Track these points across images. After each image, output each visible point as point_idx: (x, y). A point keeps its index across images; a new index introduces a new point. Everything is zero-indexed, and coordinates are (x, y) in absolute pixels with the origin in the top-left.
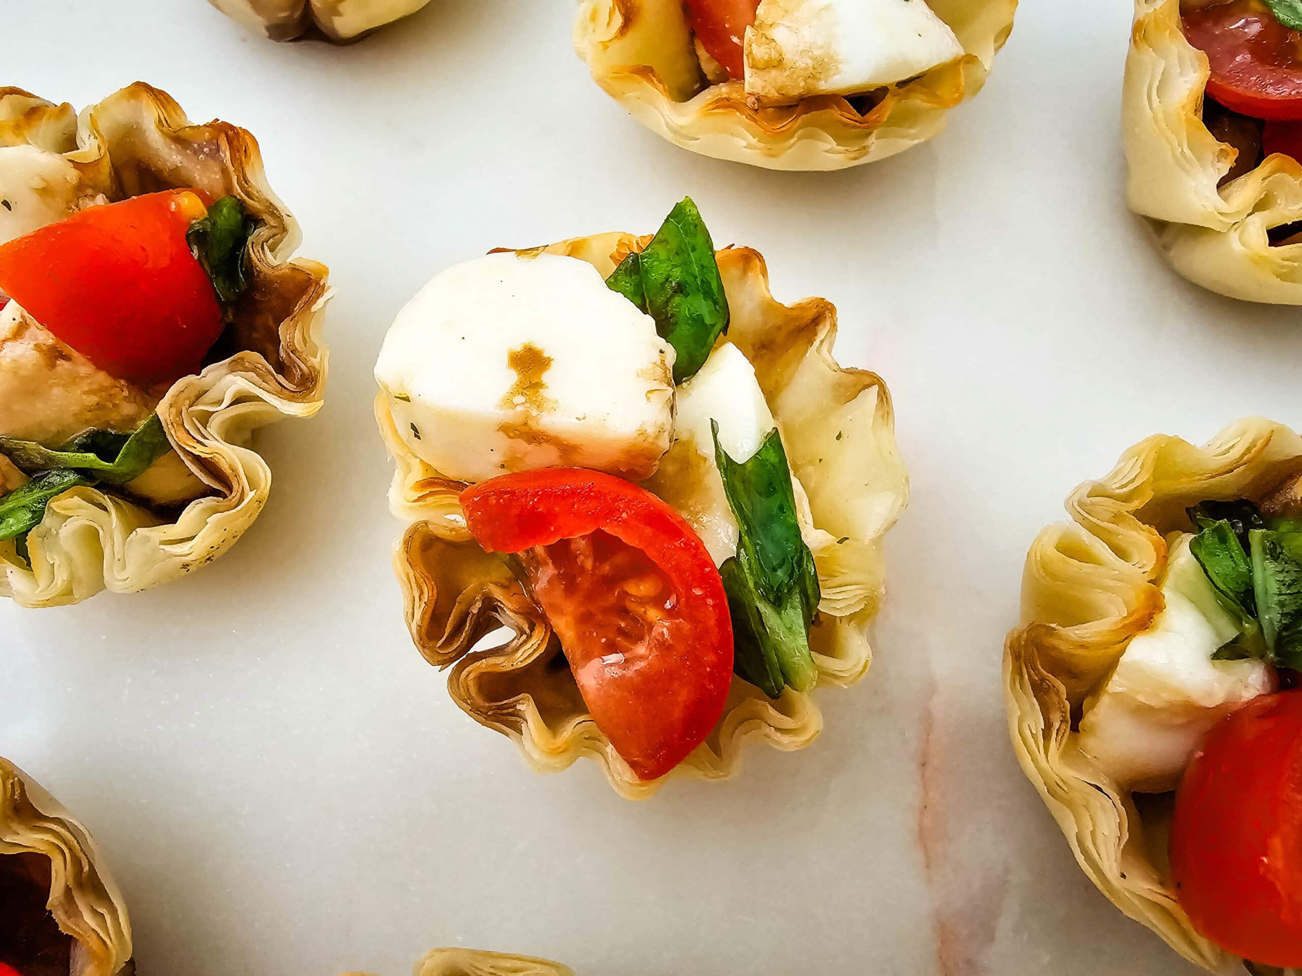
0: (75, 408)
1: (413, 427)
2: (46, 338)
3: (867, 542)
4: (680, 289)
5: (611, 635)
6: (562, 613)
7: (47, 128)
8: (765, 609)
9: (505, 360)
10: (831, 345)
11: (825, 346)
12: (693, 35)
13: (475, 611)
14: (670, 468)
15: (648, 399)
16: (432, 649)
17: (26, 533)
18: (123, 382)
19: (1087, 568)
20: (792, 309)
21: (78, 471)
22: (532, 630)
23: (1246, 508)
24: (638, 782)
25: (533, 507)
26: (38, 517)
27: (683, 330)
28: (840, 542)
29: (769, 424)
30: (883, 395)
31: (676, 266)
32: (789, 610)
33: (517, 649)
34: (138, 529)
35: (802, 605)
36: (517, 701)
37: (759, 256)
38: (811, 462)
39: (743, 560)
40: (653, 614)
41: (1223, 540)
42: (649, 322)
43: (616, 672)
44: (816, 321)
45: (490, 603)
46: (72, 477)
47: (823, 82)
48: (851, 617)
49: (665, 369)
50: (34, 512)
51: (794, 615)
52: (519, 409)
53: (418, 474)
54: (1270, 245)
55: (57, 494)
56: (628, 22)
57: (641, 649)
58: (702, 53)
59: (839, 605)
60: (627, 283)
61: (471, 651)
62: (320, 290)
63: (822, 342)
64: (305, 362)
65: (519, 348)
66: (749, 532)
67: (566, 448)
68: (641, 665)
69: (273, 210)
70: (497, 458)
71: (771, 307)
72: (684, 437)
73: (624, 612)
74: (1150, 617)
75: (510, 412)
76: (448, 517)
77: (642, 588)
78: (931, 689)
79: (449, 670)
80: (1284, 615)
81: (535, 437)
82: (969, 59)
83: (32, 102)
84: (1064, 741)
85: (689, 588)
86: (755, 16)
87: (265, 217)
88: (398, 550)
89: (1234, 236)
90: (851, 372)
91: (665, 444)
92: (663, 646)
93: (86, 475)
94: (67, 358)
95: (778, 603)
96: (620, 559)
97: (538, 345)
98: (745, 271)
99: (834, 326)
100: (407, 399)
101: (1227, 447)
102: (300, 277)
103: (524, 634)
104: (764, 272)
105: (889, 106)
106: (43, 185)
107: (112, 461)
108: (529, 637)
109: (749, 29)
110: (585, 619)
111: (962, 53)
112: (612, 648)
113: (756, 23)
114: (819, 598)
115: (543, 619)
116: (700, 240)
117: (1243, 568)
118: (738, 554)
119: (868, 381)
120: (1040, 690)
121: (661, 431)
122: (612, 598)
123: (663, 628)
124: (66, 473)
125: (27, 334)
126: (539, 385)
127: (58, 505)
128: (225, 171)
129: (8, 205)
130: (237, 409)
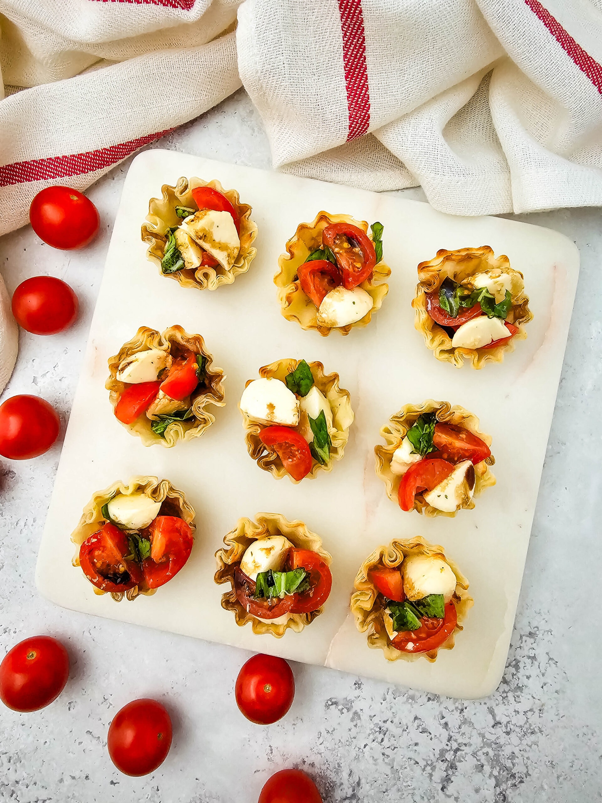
0: (173, 408)
3: (345, 429)
4: (302, 379)
5: (289, 456)
6: (279, 451)
7: (156, 339)
8: (319, 450)
9: (266, 406)
10: (338, 384)
16: (254, 457)
17: (164, 432)
18: (183, 402)
20: (329, 377)
21: (174, 420)
24: (296, 481)
26: (165, 429)
27: (304, 387)
29: (322, 407)
30: (348, 397)
31: (301, 375)
32: (324, 448)
33: (271, 457)
34: (187, 431)
35: (328, 447)
36: (271, 466)
37: (321, 364)
40: (296, 453)
43: (289, 463)
44: (335, 379)
45: (265, 448)
48: (339, 446)
51: (326, 448)
52: (270, 416)
53: (248, 422)
54: (440, 355)
55: (170, 424)
56: (289, 304)
57: (295, 459)
59: (337, 444)
60: (291, 378)
61: (261, 456)
62: (222, 377)
63: (336, 383)
64: (219, 393)
65: (269, 404)
66: (316, 435)
69: (209, 356)
71: (324, 376)
72: (304, 410)
73: (291, 452)
74: (399, 445)
76: (255, 430)
77: (294, 448)
79: (257, 460)
84: (382, 469)
86: (319, 310)
87: (208, 359)
88: (245, 438)
89: (434, 352)
95: (322, 447)
97: (273, 403)
98: (318, 368)
99: (338, 380)
102: (217, 375)
104: (323, 368)
105: (366, 319)
106: (159, 357)
107: (183, 419)
110: (284, 453)
111: (373, 306)
112: (289, 458)
113: (319, 312)
114: (331, 444)
115: (275, 452)
116: (306, 368)
118: (314, 440)
119: (345, 392)
120: (380, 458)
122: (289, 450)
123: (299, 456)
124: (171, 420)
125: (165, 397)
126: (273, 413)
127: (170, 427)
128: (197, 347)
129: (152, 363)
130: (206, 404)
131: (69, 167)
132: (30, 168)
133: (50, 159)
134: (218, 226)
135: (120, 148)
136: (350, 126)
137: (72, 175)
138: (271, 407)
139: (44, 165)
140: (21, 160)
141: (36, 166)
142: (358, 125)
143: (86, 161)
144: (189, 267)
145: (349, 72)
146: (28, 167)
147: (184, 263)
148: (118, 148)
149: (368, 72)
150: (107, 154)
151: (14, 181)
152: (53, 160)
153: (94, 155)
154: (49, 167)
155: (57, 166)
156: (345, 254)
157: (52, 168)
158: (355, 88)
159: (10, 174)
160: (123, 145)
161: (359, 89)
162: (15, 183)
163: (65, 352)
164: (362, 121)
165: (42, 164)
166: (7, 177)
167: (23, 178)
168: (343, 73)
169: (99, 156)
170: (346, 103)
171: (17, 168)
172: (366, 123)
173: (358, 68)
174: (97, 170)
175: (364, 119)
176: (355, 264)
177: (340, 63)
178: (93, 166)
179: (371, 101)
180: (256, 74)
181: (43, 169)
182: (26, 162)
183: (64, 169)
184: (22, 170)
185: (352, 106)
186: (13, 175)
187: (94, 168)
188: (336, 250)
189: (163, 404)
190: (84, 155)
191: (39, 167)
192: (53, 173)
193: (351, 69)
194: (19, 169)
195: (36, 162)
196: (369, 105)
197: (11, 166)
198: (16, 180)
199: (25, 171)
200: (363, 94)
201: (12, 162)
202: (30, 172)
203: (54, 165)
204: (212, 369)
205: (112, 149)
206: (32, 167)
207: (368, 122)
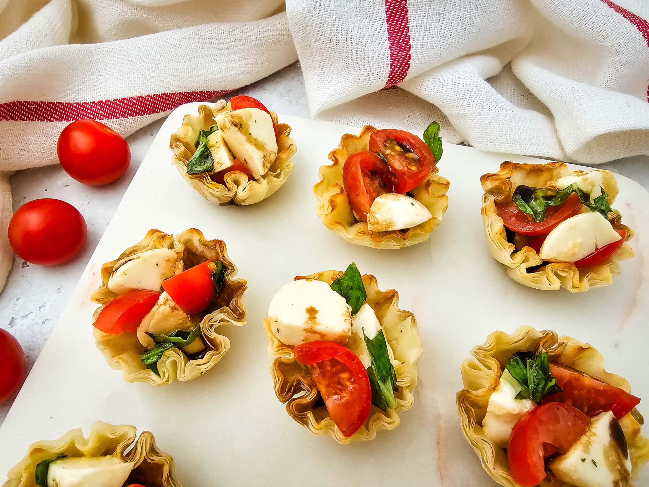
0: (176, 324)
1: (277, 329)
2: (173, 303)
3: (411, 364)
4: (352, 288)
5: (336, 391)
6: (321, 384)
7: (167, 242)
8: (381, 383)
9: (305, 311)
10: (397, 304)
11: (395, 304)
12: (352, 209)
13: (295, 385)
14: (351, 341)
15: (345, 322)
16: (281, 397)
17: (157, 361)
18: (189, 316)
19: (478, 372)
20: (385, 293)
21: (173, 343)
22: (312, 390)
23: (531, 354)
24: (345, 438)
25: (315, 352)
26: (160, 357)
27: (353, 300)
28: (402, 364)
29: (380, 328)
30: (413, 319)
31: (350, 282)
32: (387, 384)
33: (307, 396)
34: (190, 361)
35: (391, 383)
36: (307, 413)
37: (374, 277)
38: (394, 340)
39: (373, 367)
40: (348, 383)
41: (517, 363)
42: (344, 300)
43: (337, 402)
44: (393, 296)
45: (299, 383)
46: (171, 345)
47: (390, 228)
48: (407, 387)
49: (349, 313)
50: (159, 356)
51: (389, 385)
52: (310, 325)
53: (276, 343)
54: (527, 273)
55: (167, 350)
56: (333, 209)
57: (344, 394)
58: (355, 213)
59: (403, 383)
60: (336, 287)
61: (293, 398)
62: (245, 288)
63: (394, 303)
64: (241, 309)
65: (309, 307)
66: (375, 360)
67: (322, 335)
68: (345, 399)
69: (231, 264)
70: (302, 338)
71: (378, 292)
72: (354, 332)
73: (340, 383)
74: (496, 386)
75: (308, 325)
76: (286, 356)
77: (345, 376)
78: (439, 417)
79: (286, 404)
80: (535, 385)
81: (314, 332)
82: (434, 218)
83: (162, 234)
84: (474, 425)
85: (358, 374)
86: (370, 210)
87: (229, 267)
88: (271, 366)
89: (518, 269)
90: (403, 312)
91: (350, 334)
92: (352, 393)
93: (176, 344)
94: (177, 309)
95: (384, 382)
96: (338, 367)
97: (314, 306)
98: (371, 282)
99: (398, 298)
100: (277, 322)
101: (519, 334)
102: (240, 284)
103: (309, 392)
104: (376, 282)
105: (411, 233)
106: (168, 259)
107: (186, 340)
108: (311, 393)
109: (368, 213)
110: (328, 386)
111: (431, 217)
112: (336, 394)
113: (371, 212)
114: (396, 381)
115: (316, 386)
116: (357, 274)
117: (525, 372)
118: (372, 366)
119: (408, 315)
120: (467, 411)
121: (349, 330)
122: (336, 379)
123: (351, 387)
124: (169, 343)
125: (167, 303)
126: (315, 318)
127: (167, 353)
128: (217, 253)
129: (157, 264)
130: (220, 324)
131: (110, 110)
132: (72, 110)
133: (94, 102)
134: (256, 121)
135: (163, 98)
136: (392, 65)
137: (111, 118)
138: (312, 312)
139: (86, 108)
140: (64, 100)
141: (78, 108)
142: (399, 64)
143: (128, 105)
144: (218, 168)
145: (391, 15)
146: (69, 108)
147: (213, 164)
148: (161, 97)
149: (409, 15)
150: (150, 101)
151: (52, 119)
152: (95, 104)
153: (136, 100)
154: (91, 110)
155: (98, 109)
156: (397, 157)
157: (93, 111)
158: (396, 30)
159: (50, 111)
160: (166, 95)
161: (400, 31)
162: (53, 121)
163: (58, 291)
164: (403, 61)
165: (84, 107)
166: (46, 114)
167: (63, 118)
168: (384, 16)
169: (141, 102)
170: (387, 44)
171: (58, 107)
172: (407, 63)
173: (399, 12)
174: (137, 116)
175: (404, 59)
176: (409, 167)
177: (382, 8)
178: (134, 111)
179: (411, 43)
180: (302, 12)
181: (85, 111)
182: (69, 104)
183: (105, 112)
184: (63, 110)
185: (393, 46)
186: (53, 113)
187: (135, 114)
188: (388, 152)
189: (162, 313)
190: (127, 100)
191: (80, 109)
192: (94, 115)
193: (392, 13)
194: (60, 108)
195: (79, 105)
196: (410, 46)
197: (53, 104)
198: (54, 118)
199: (66, 111)
200: (403, 36)
201: (54, 100)
202: (70, 113)
203: (96, 108)
204: (233, 278)
205: (155, 97)
206: (74, 109)
207: (408, 63)
